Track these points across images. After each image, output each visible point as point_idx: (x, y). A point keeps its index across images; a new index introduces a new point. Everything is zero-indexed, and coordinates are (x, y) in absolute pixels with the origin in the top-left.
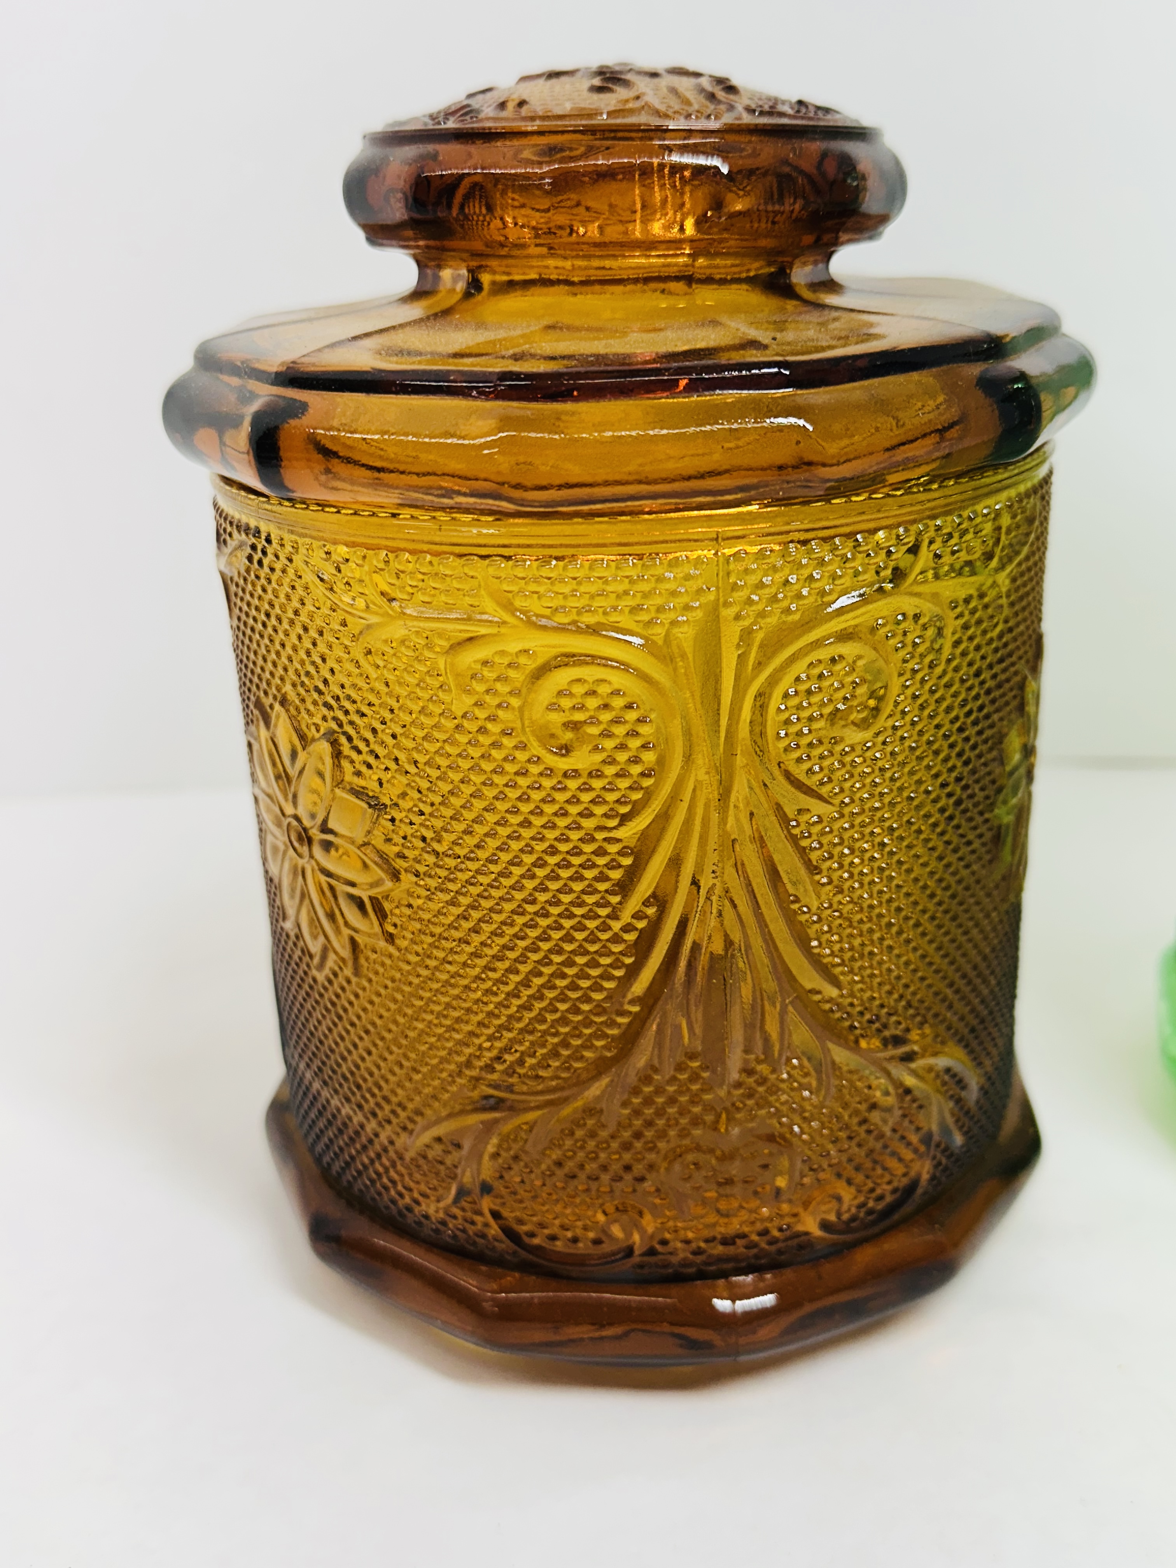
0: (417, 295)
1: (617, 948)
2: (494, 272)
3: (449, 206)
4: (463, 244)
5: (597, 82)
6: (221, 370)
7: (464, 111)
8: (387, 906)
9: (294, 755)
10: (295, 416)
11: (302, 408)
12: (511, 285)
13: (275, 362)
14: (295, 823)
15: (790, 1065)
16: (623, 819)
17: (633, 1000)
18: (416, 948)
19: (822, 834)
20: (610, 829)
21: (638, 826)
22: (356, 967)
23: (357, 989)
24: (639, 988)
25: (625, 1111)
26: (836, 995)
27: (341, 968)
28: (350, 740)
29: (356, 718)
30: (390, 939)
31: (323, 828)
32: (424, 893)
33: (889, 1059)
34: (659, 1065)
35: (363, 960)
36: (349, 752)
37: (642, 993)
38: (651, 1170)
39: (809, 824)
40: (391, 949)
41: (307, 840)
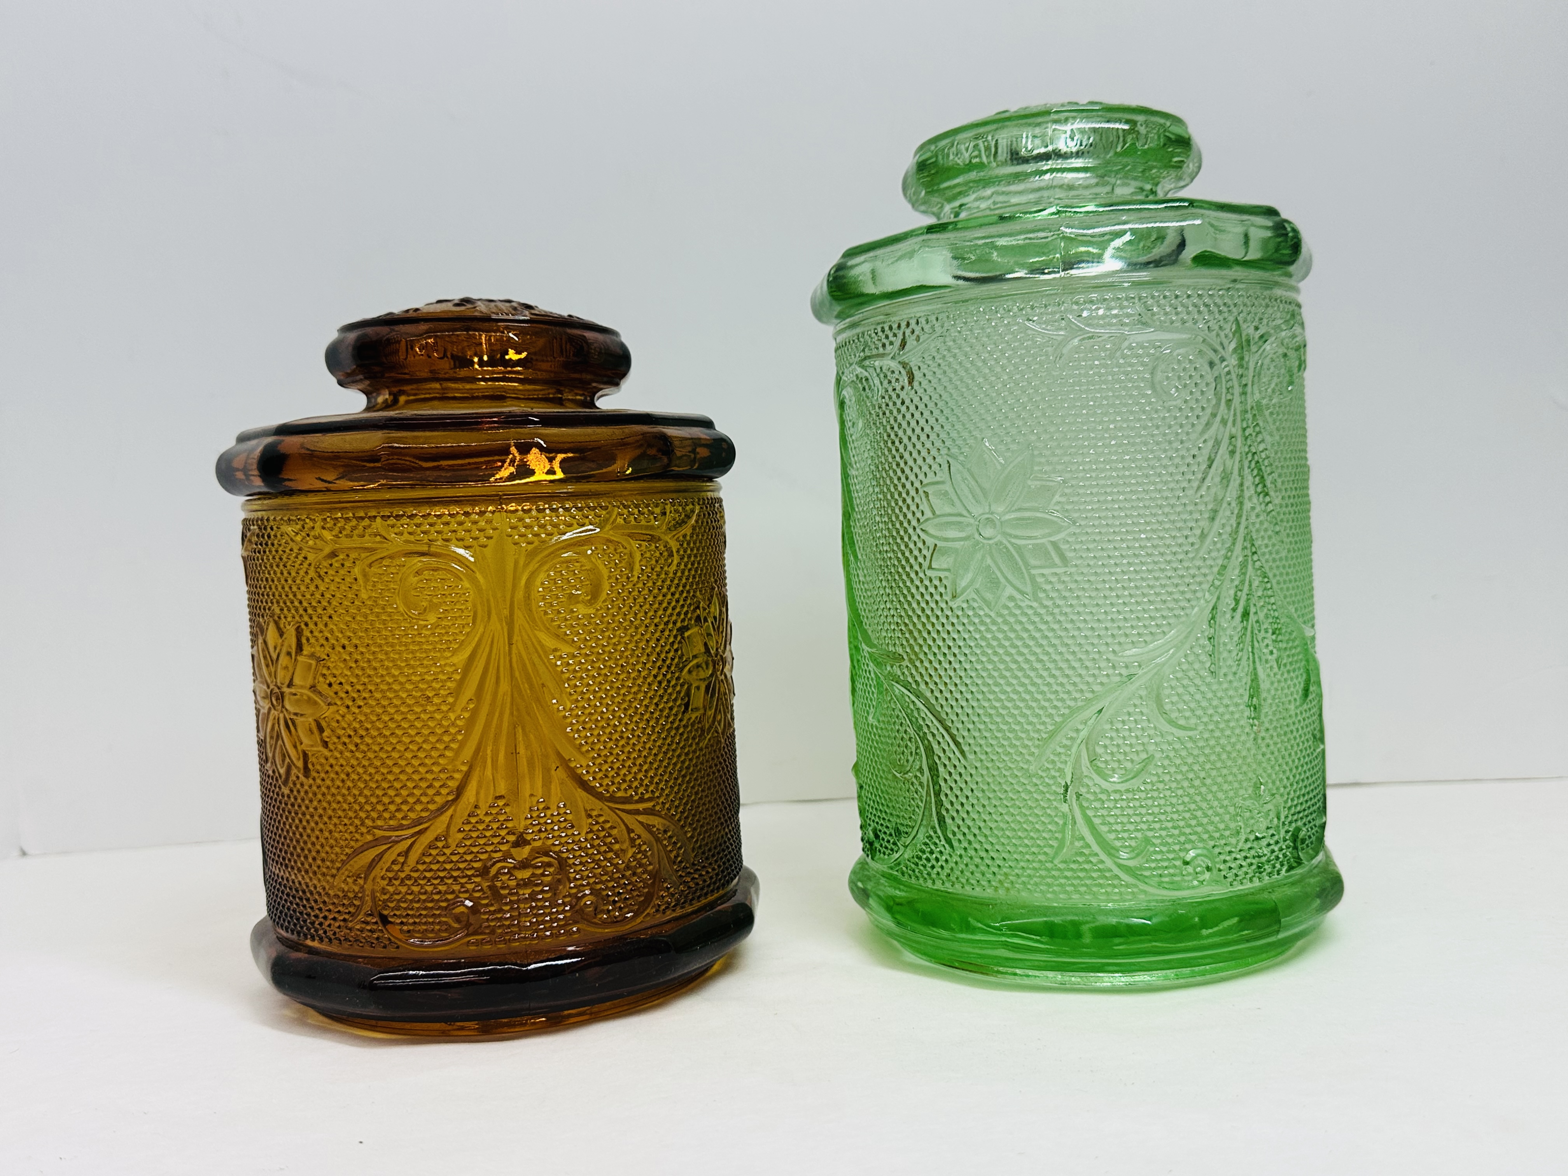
0: (366, 405)
1: (453, 730)
4: (390, 375)
5: (458, 303)
6: (249, 440)
8: (324, 723)
9: (276, 643)
10: (283, 447)
11: (289, 442)
12: (419, 400)
14: (276, 690)
15: (559, 807)
16: (455, 652)
17: (463, 763)
18: (340, 747)
19: (568, 664)
20: (447, 658)
21: (460, 658)
22: (306, 771)
23: (306, 787)
24: (467, 754)
25: (461, 835)
26: (584, 765)
27: (298, 777)
28: (306, 625)
29: (310, 611)
30: (325, 744)
31: (290, 685)
32: (345, 710)
33: (623, 810)
34: (480, 805)
35: (310, 766)
36: (306, 633)
37: (469, 759)
38: (477, 876)
39: (561, 657)
40: (326, 753)
41: (281, 697)
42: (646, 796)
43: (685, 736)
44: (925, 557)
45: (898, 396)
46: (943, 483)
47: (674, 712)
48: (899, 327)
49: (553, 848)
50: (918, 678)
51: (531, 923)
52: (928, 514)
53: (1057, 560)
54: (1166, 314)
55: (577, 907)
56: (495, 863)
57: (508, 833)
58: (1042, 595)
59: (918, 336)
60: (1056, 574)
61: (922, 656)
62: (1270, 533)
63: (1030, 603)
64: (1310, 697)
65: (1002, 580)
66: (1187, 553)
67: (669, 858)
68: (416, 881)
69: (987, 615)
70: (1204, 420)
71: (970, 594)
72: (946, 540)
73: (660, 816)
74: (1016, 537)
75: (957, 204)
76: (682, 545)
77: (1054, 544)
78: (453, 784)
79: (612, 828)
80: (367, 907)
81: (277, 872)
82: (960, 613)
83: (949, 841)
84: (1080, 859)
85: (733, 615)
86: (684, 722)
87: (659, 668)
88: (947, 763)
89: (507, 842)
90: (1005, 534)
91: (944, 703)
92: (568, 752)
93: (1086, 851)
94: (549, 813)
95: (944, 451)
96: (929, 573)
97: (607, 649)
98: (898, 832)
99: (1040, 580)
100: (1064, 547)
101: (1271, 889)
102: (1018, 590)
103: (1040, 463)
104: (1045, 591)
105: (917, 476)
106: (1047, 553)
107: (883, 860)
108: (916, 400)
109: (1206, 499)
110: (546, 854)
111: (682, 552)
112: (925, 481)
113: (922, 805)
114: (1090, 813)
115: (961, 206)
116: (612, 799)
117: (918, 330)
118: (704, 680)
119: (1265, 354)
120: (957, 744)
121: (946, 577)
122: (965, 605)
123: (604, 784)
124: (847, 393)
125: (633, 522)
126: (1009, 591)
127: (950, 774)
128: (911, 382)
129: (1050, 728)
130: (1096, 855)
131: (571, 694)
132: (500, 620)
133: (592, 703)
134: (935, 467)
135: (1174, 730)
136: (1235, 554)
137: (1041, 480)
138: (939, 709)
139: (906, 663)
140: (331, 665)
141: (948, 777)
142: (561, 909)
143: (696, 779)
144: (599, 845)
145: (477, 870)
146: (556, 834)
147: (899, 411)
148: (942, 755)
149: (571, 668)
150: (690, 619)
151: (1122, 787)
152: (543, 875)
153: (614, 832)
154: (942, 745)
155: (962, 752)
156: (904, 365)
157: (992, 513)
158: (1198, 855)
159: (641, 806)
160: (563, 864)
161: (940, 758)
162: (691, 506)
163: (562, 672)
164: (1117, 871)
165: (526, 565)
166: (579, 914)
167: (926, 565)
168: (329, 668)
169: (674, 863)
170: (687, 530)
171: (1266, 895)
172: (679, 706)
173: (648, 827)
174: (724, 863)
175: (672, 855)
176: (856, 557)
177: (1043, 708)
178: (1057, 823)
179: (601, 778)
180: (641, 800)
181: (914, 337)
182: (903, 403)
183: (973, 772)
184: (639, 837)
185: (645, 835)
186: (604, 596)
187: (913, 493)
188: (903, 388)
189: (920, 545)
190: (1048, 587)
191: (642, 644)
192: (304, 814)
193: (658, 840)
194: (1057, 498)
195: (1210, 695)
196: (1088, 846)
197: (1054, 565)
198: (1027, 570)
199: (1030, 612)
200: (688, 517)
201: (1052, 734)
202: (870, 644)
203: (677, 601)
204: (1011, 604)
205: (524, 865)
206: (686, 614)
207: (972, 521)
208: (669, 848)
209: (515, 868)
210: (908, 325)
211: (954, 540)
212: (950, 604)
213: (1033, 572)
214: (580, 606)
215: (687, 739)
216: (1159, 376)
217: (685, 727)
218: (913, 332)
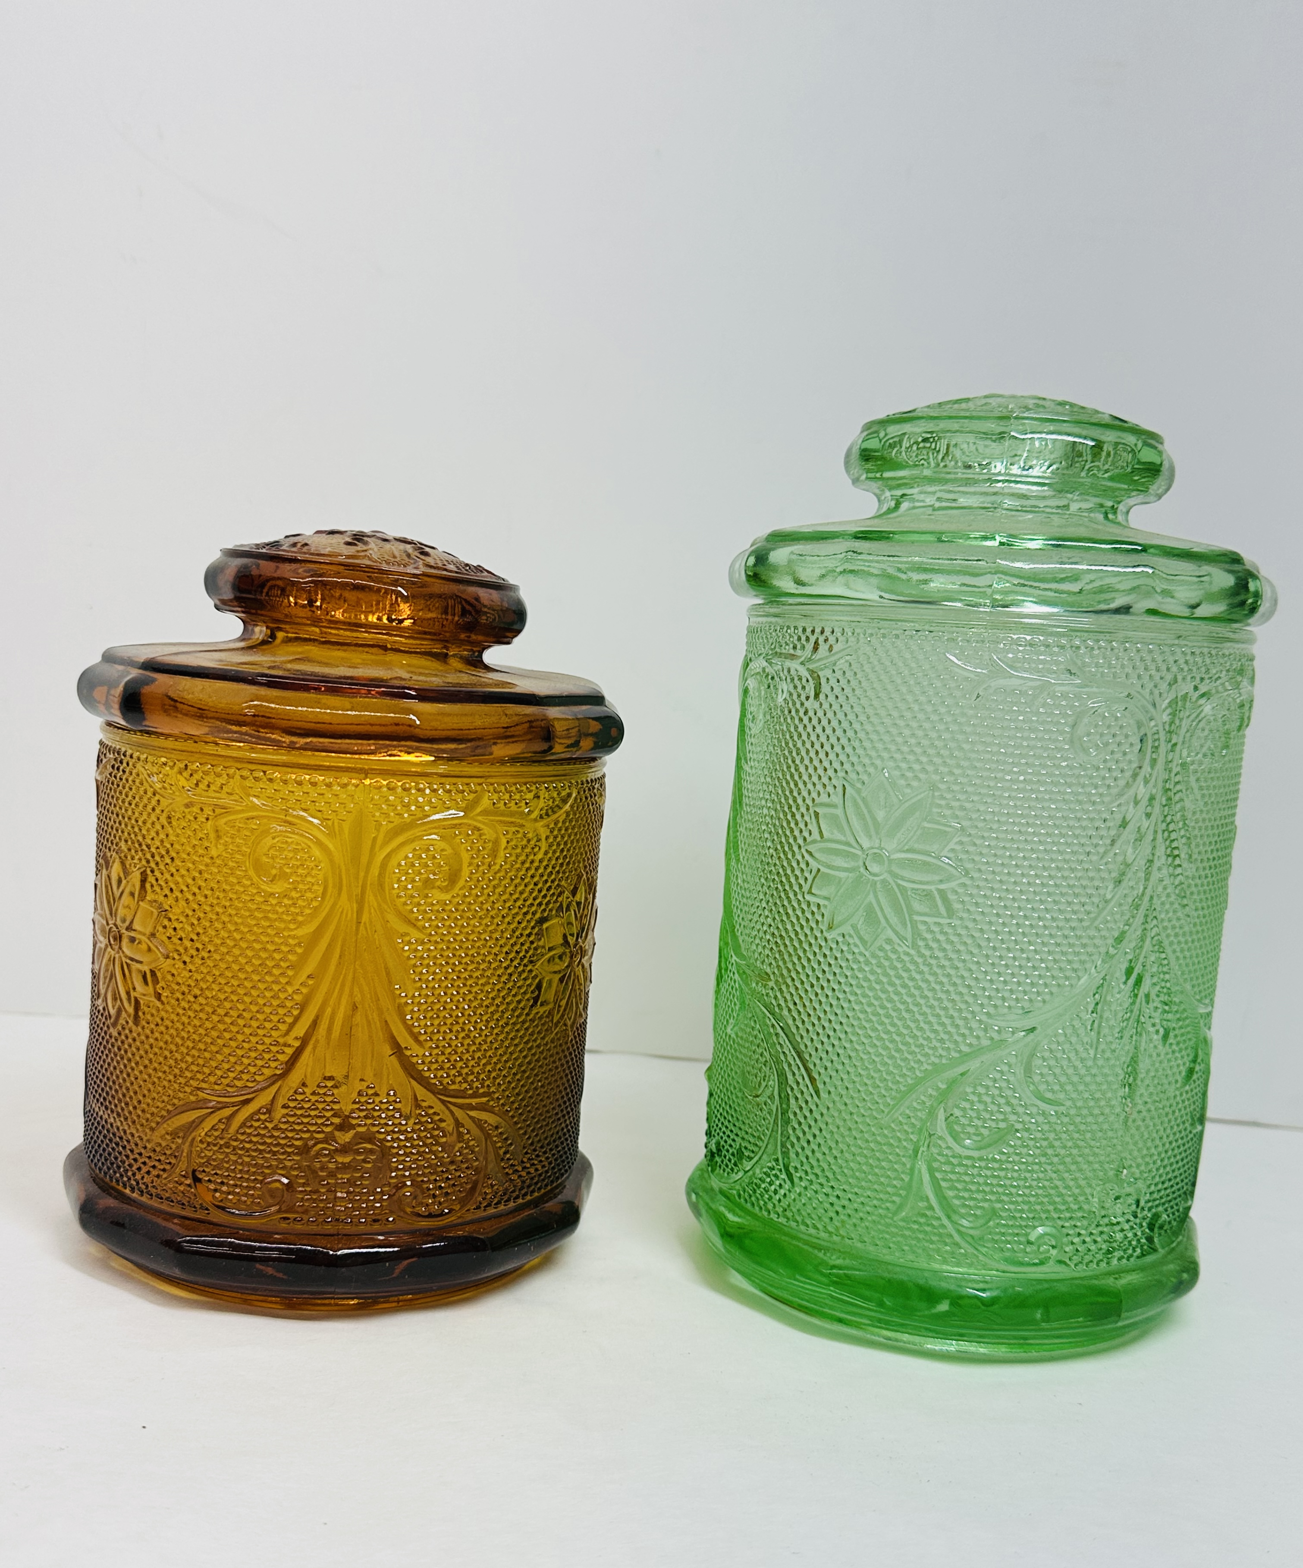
0: (242, 639)
1: (289, 1004)
2: (287, 632)
3: (262, 592)
4: (269, 613)
5: (349, 540)
6: (115, 663)
7: (275, 544)
8: (159, 974)
9: (120, 881)
10: (147, 684)
11: (154, 680)
12: (297, 639)
13: (144, 655)
14: (114, 929)
15: (389, 1095)
16: (300, 925)
17: (296, 1038)
18: (173, 1002)
19: (416, 950)
20: (292, 930)
21: (308, 929)
22: (136, 1019)
23: (135, 1035)
24: (300, 1030)
25: (285, 1111)
26: (420, 1054)
27: (127, 1022)
28: (152, 871)
29: (157, 858)
30: (158, 996)
31: (129, 928)
32: (182, 965)
33: (454, 1104)
34: (308, 1083)
35: (140, 1014)
36: (151, 879)
37: (301, 1034)
38: (297, 1154)
39: (409, 943)
40: (158, 1004)
41: (119, 938)
42: (481, 1091)
43: (531, 1030)
44: (806, 879)
45: (802, 704)
46: (835, 806)
47: (522, 1005)
48: (813, 632)
49: (378, 1136)
50: (782, 1002)
51: (346, 1208)
52: (816, 835)
53: (943, 910)
54: (1097, 665)
55: (395, 1198)
56: (315, 1145)
57: (333, 1116)
58: (921, 943)
59: (831, 646)
60: (939, 924)
61: (789, 981)
62: (1176, 906)
63: (908, 950)
64: (1195, 1077)
65: (883, 920)
66: (1081, 920)
67: (497, 1154)
68: (234, 1150)
69: (861, 954)
70: (1122, 783)
71: (846, 929)
72: (829, 867)
73: (493, 1113)
74: (903, 879)
75: (899, 493)
76: (551, 832)
77: (940, 891)
78: (283, 1058)
79: (441, 1120)
80: (182, 1166)
81: (97, 1109)
82: (834, 946)
83: (790, 1176)
84: (922, 1220)
85: (600, 901)
86: (531, 1016)
87: (512, 960)
88: (799, 1096)
89: (332, 1124)
90: (890, 872)
91: (804, 1034)
92: (404, 1039)
93: (928, 1213)
94: (377, 1100)
95: (841, 774)
96: (808, 897)
97: (458, 938)
98: (740, 1152)
99: (922, 927)
100: (952, 897)
101: (1118, 1273)
102: (896, 933)
103: (940, 806)
104: (925, 939)
105: (809, 793)
106: (933, 899)
107: (722, 1177)
108: (820, 714)
109: (1110, 866)
110: (370, 1141)
111: (551, 840)
112: (817, 800)
113: (768, 1133)
114: (938, 1175)
115: (903, 495)
116: (445, 1092)
117: (832, 639)
118: (560, 972)
119: (1203, 715)
120: (812, 1080)
121: (825, 906)
122: (840, 939)
123: (439, 1075)
124: (751, 683)
125: (503, 807)
126: (890, 933)
127: (801, 1108)
128: (817, 696)
129: (910, 1082)
130: (939, 1219)
131: (415, 981)
132: (349, 899)
133: (436, 993)
134: (830, 789)
135: (1039, 1103)
136: (1134, 927)
137: (938, 823)
138: (799, 1040)
139: (771, 984)
140: (173, 918)
141: (798, 1111)
142: (378, 1197)
143: (536, 1075)
144: (426, 1137)
145: (297, 1147)
146: (383, 1121)
147: (801, 720)
148: (795, 1087)
149: (419, 954)
150: (551, 910)
151: (976, 1154)
152: (364, 1161)
153: (443, 1125)
154: (796, 1076)
155: (817, 1092)
156: (812, 672)
157: (882, 849)
158: (1046, 1234)
159: (474, 1101)
160: (385, 1153)
161: (792, 1089)
162: (568, 791)
163: (409, 958)
164: (957, 1238)
165: (386, 843)
166: (396, 1203)
167: (806, 888)
168: (170, 920)
169: (502, 1160)
170: (561, 815)
171: (1110, 1281)
172: (528, 1000)
173: (478, 1123)
174: (556, 1160)
175: (501, 1152)
176: (738, 860)
177: (905, 1060)
178: (902, 1180)
179: (436, 1069)
180: (475, 1095)
181: (827, 647)
182: (806, 713)
183: (825, 1111)
184: (468, 1132)
185: (475, 1131)
186: (461, 883)
187: (803, 809)
188: (807, 698)
189: (803, 866)
190: (929, 936)
191: (497, 935)
192: (129, 1060)
193: (488, 1136)
194: (952, 845)
195: (1083, 1071)
196: (931, 1208)
197: (939, 915)
198: (910, 915)
199: (906, 958)
200: (564, 801)
201: (911, 1089)
202: (739, 954)
203: (540, 891)
204: (888, 947)
205: (344, 1150)
206: (548, 904)
207: (859, 853)
208: (499, 1144)
209: (336, 1150)
210: (822, 632)
211: (838, 869)
212: (825, 934)
213: (916, 918)
214: (435, 891)
215: (532, 1034)
216: (1081, 730)
217: (532, 1020)
218: (826, 640)
